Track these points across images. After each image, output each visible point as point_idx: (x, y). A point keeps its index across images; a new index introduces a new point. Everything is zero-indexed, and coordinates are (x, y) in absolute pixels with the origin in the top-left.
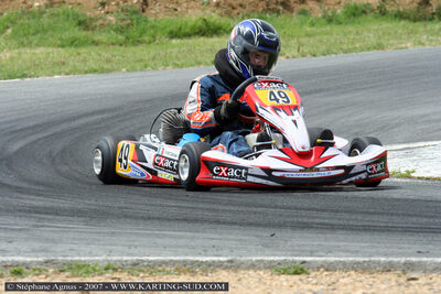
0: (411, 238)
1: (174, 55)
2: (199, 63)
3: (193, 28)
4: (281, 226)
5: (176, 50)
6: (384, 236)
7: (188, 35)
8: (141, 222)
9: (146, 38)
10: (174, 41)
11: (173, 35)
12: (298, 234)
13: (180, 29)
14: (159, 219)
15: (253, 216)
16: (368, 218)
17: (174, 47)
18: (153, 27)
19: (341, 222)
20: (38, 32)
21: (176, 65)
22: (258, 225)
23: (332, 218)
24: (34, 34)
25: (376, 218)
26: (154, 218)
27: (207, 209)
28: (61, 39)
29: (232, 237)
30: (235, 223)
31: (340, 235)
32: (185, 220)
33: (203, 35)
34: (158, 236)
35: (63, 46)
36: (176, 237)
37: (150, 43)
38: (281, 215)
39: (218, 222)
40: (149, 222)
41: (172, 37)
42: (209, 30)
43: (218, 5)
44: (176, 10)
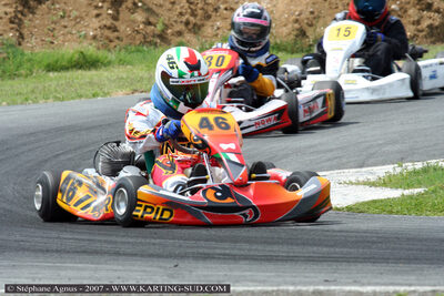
0: (315, 267)
1: (52, 88)
2: (81, 96)
3: (70, 61)
4: (183, 257)
5: (55, 83)
6: (288, 266)
7: (66, 68)
8: (40, 254)
9: (23, 72)
10: (51, 74)
11: (51, 68)
12: (201, 264)
13: (57, 62)
14: (57, 251)
15: (152, 247)
16: (269, 248)
17: (51, 80)
18: (30, 60)
19: (242, 252)
21: (56, 98)
22: (159, 256)
23: (233, 249)
25: (276, 248)
26: (53, 251)
27: (105, 241)
29: (136, 268)
30: (136, 255)
31: (243, 264)
32: (84, 252)
33: (80, 68)
34: (59, 268)
36: (78, 269)
37: (27, 76)
38: (180, 246)
39: (117, 254)
40: (48, 255)
41: (49, 71)
42: (86, 63)
43: (94, 37)
44: (52, 43)
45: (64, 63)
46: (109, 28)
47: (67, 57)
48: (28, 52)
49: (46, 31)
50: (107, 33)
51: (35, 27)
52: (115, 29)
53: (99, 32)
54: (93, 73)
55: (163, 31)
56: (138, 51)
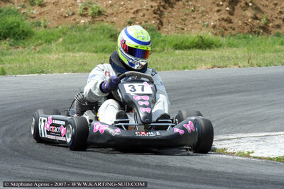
3: (192, 43)
7: (188, 48)
9: (158, 49)
10: (177, 52)
11: (177, 47)
13: (182, 43)
17: (177, 55)
18: (164, 41)
20: (80, 41)
24: (77, 43)
28: (96, 47)
33: (199, 48)
35: (96, 52)
37: (160, 52)
42: (203, 45)
43: (214, 27)
44: (183, 29)
45: (188, 44)
46: (226, 20)
47: (191, 40)
48: (163, 35)
49: (180, 20)
50: (224, 24)
51: (172, 17)
52: (230, 21)
53: (218, 23)
54: (207, 51)
55: (266, 24)
56: (245, 38)
